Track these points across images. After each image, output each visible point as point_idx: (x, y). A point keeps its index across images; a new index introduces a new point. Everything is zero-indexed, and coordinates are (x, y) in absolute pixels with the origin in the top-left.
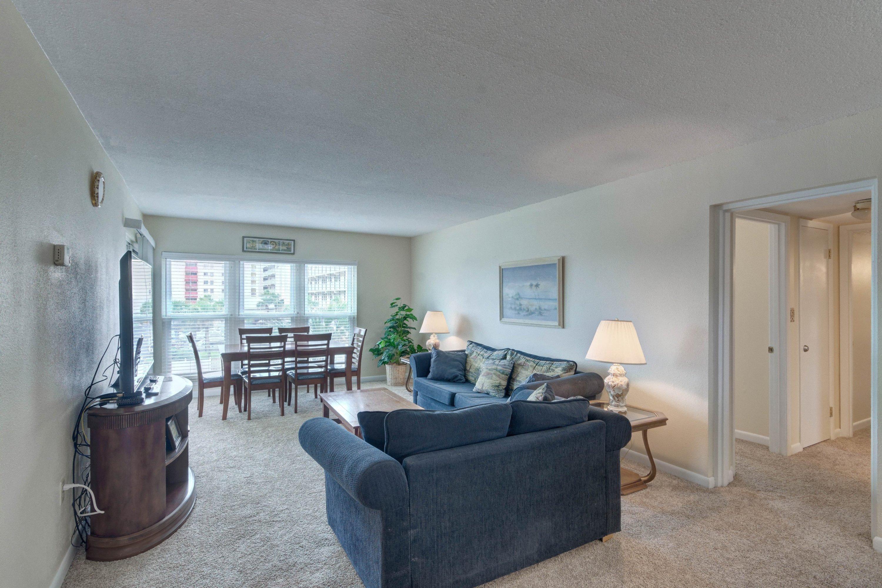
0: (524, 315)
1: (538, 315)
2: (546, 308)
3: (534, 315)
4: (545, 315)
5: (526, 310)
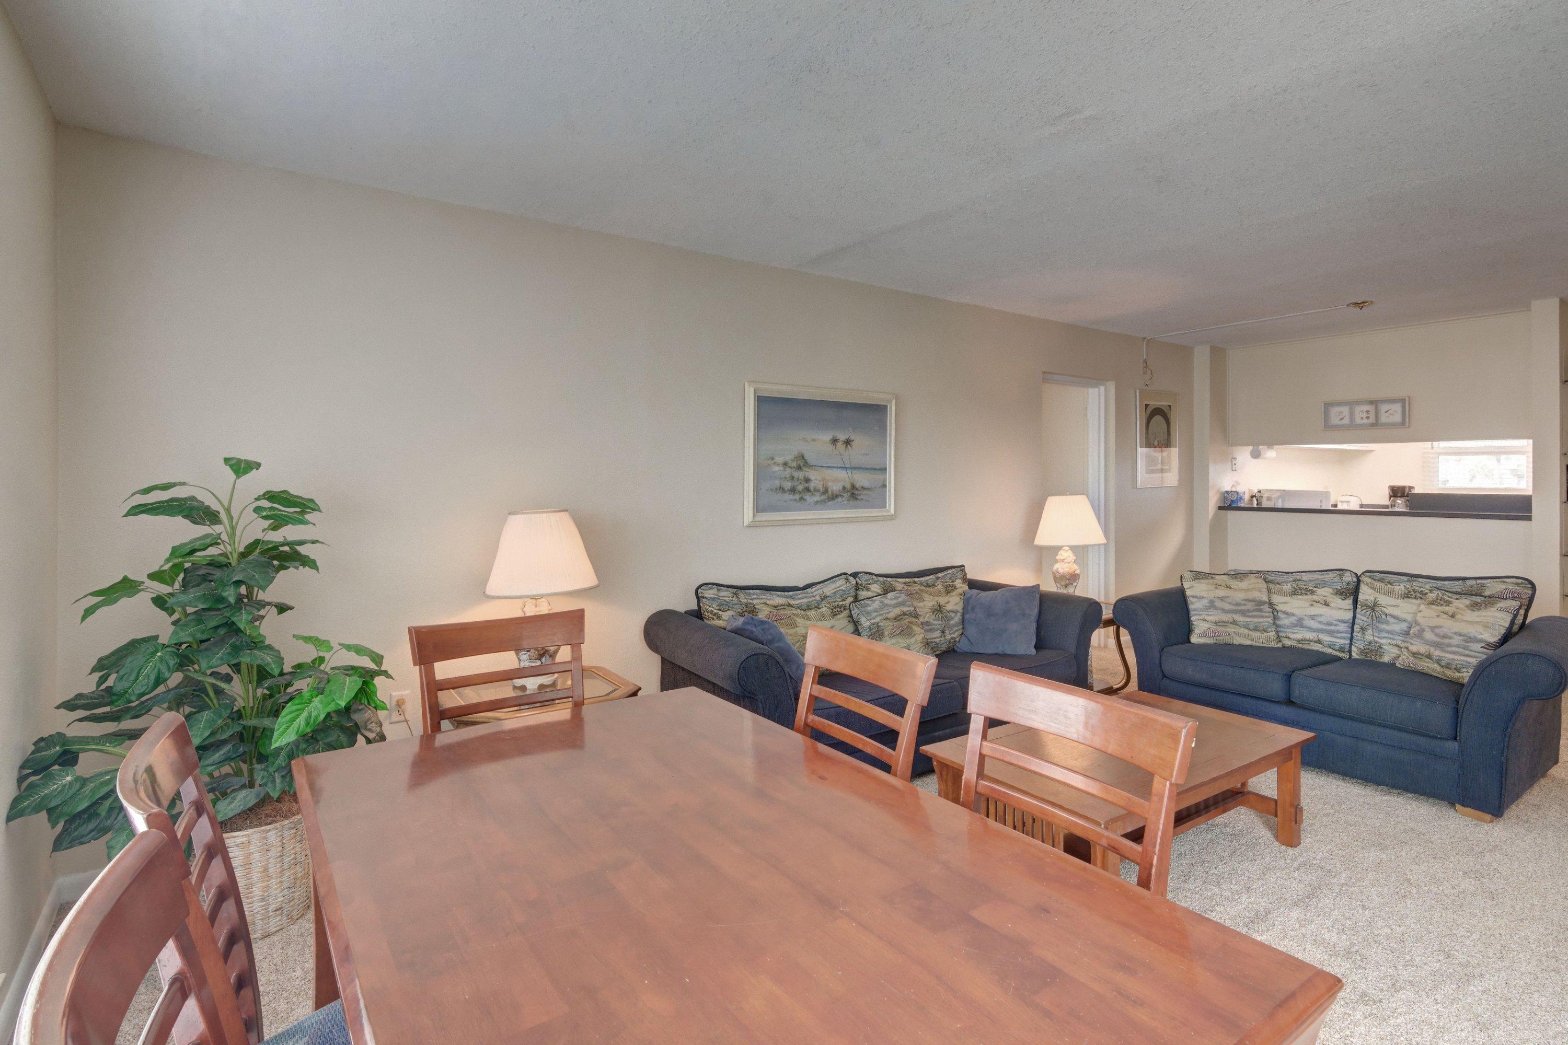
0: (817, 502)
1: (848, 500)
2: (866, 485)
3: (840, 500)
4: (862, 499)
5: (822, 490)
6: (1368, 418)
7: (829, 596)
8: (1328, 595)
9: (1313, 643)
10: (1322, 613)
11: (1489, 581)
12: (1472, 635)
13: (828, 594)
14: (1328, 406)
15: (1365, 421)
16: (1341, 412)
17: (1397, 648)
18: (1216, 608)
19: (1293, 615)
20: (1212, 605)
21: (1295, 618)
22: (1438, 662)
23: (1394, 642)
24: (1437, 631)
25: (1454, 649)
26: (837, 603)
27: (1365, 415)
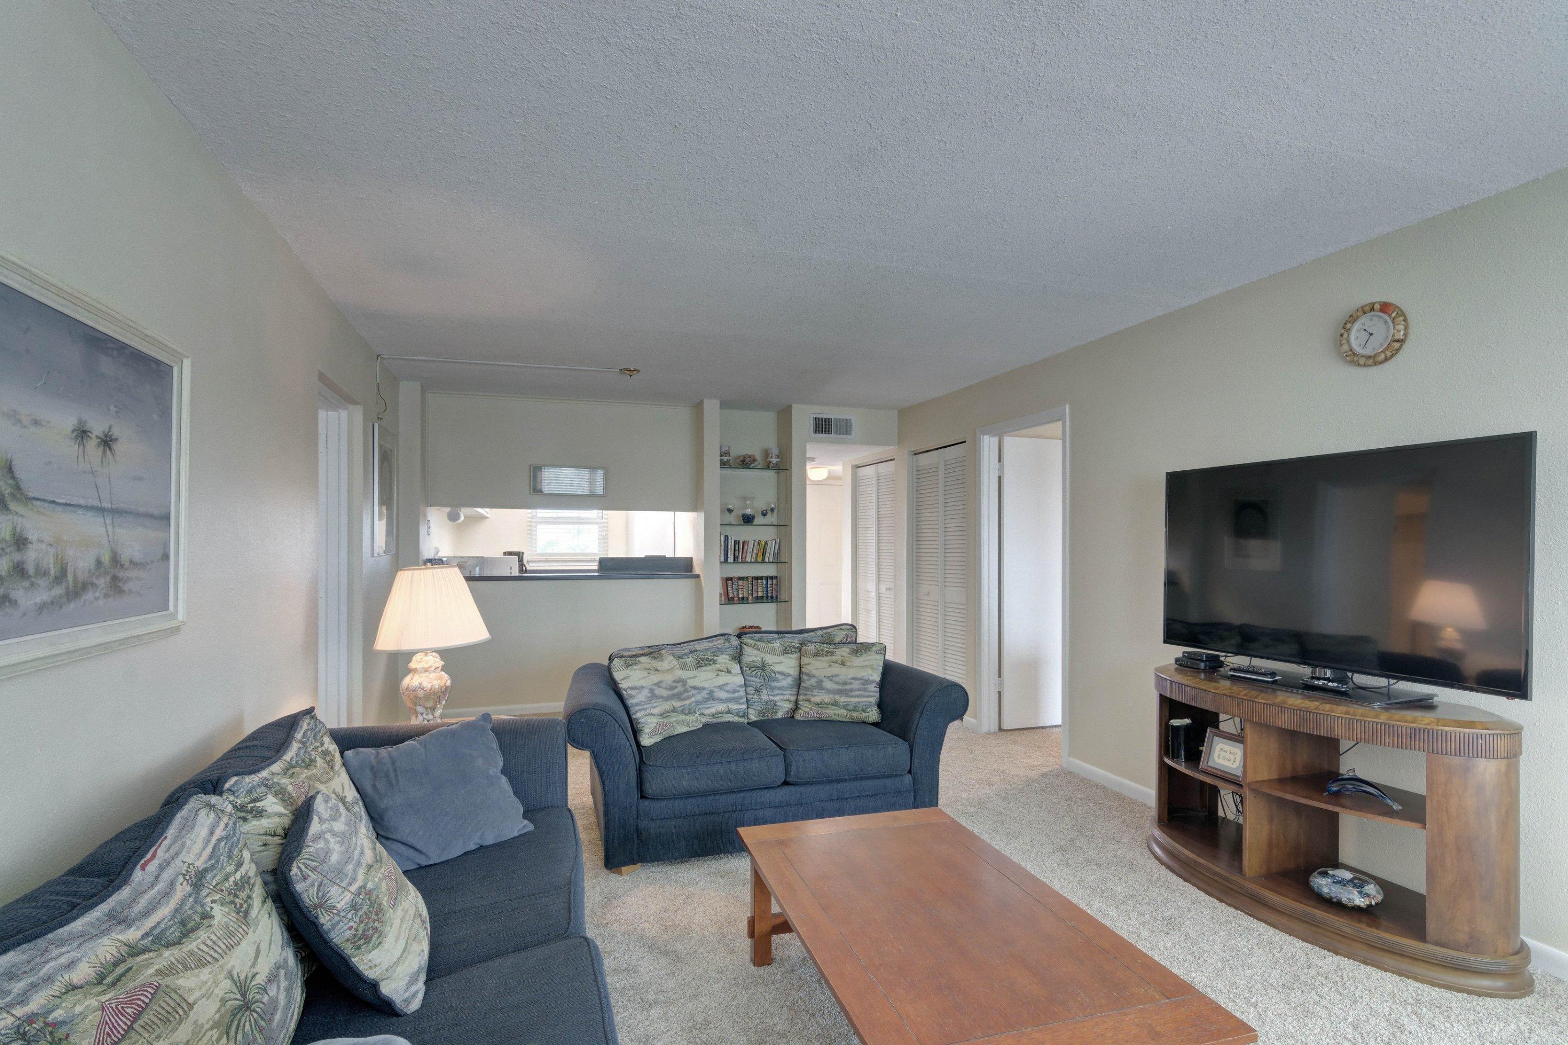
0: (42, 607)
1: (106, 596)
2: (136, 555)
3: (89, 596)
4: (130, 591)
5: (52, 572)
7: (206, 870)
8: (727, 661)
9: (725, 715)
10: (727, 681)
11: (832, 629)
12: (866, 678)
13: (200, 864)
17: (788, 702)
18: (657, 697)
19: (704, 689)
20: (653, 696)
21: (706, 692)
22: (845, 707)
23: (785, 697)
24: (836, 679)
25: (856, 693)
26: (232, 879)
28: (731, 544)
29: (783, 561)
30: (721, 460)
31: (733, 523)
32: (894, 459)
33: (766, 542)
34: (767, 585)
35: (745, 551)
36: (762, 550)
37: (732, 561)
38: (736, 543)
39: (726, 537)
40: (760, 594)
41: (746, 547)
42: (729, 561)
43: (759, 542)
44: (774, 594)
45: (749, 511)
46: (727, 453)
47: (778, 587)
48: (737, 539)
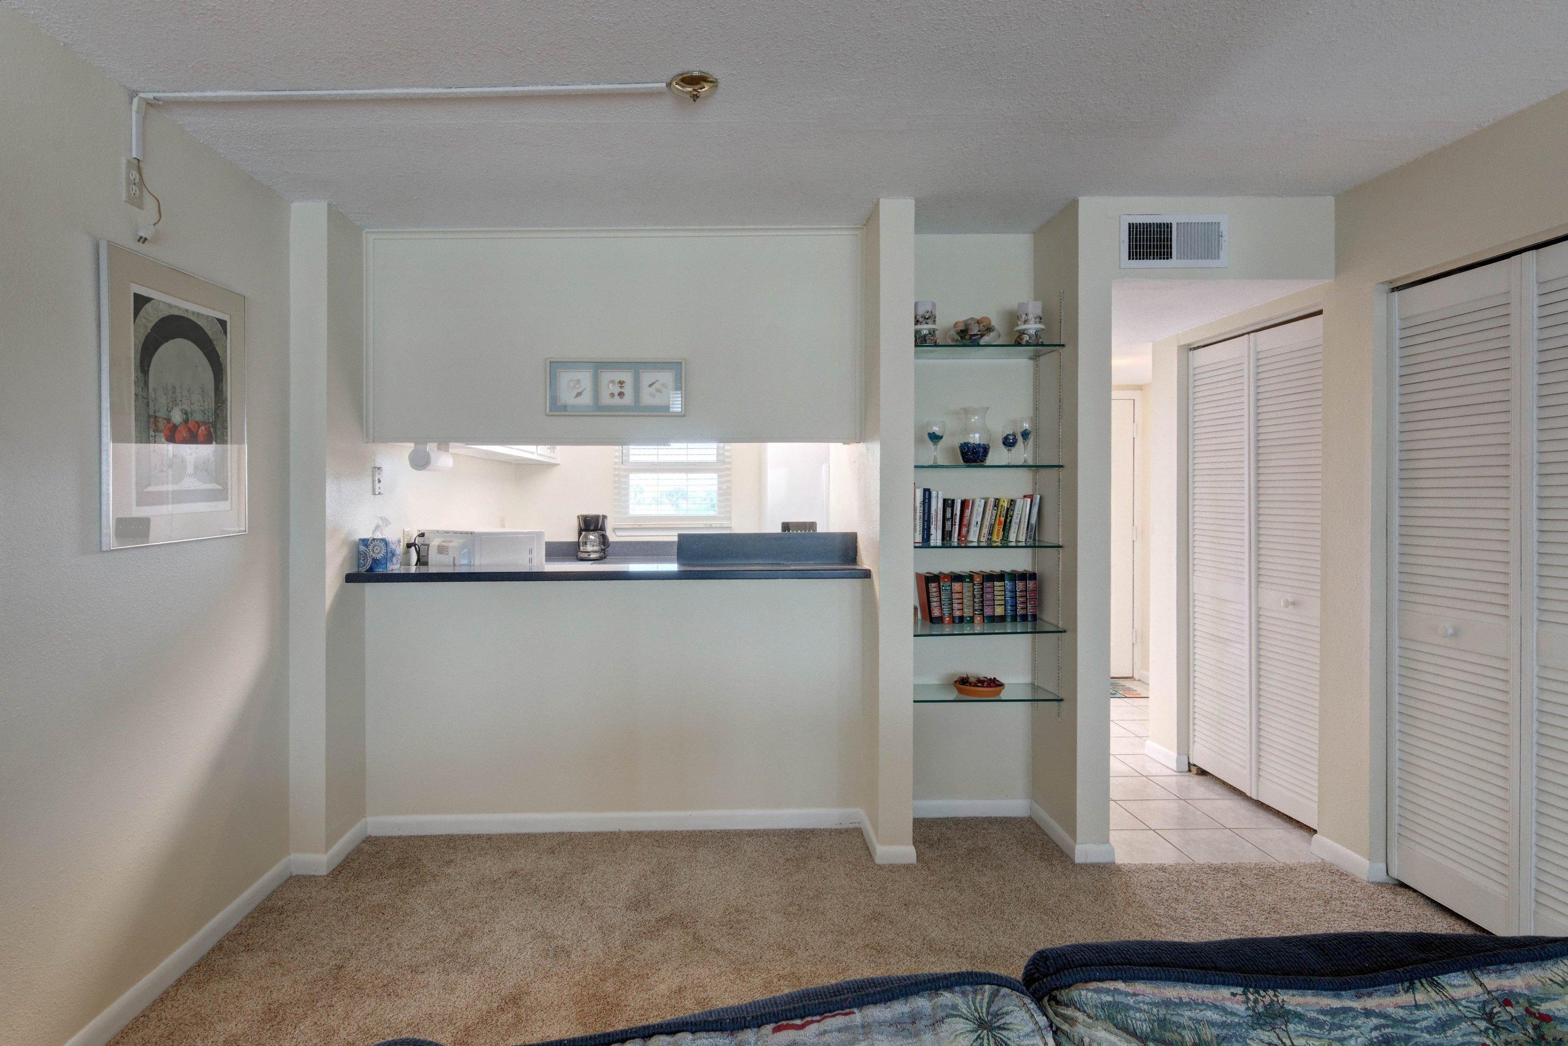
6: (621, 394)
14: (555, 367)
15: (617, 401)
16: (578, 381)
27: (617, 390)
28: (937, 506)
29: (1054, 542)
30: (917, 332)
31: (940, 463)
32: (1320, 313)
33: (1012, 502)
34: (1014, 591)
35: (965, 521)
36: (1003, 519)
37: (939, 543)
38: (948, 503)
39: (927, 493)
40: (999, 611)
41: (968, 512)
42: (932, 543)
43: (997, 502)
44: (1030, 612)
45: (975, 438)
46: (929, 317)
47: (1037, 597)
48: (949, 496)
